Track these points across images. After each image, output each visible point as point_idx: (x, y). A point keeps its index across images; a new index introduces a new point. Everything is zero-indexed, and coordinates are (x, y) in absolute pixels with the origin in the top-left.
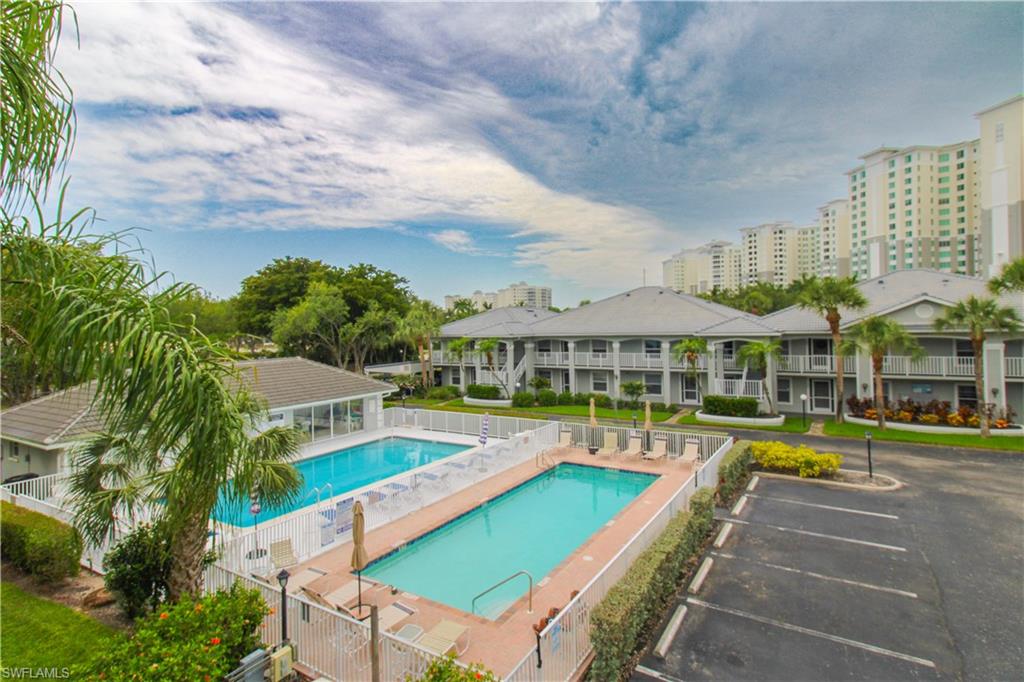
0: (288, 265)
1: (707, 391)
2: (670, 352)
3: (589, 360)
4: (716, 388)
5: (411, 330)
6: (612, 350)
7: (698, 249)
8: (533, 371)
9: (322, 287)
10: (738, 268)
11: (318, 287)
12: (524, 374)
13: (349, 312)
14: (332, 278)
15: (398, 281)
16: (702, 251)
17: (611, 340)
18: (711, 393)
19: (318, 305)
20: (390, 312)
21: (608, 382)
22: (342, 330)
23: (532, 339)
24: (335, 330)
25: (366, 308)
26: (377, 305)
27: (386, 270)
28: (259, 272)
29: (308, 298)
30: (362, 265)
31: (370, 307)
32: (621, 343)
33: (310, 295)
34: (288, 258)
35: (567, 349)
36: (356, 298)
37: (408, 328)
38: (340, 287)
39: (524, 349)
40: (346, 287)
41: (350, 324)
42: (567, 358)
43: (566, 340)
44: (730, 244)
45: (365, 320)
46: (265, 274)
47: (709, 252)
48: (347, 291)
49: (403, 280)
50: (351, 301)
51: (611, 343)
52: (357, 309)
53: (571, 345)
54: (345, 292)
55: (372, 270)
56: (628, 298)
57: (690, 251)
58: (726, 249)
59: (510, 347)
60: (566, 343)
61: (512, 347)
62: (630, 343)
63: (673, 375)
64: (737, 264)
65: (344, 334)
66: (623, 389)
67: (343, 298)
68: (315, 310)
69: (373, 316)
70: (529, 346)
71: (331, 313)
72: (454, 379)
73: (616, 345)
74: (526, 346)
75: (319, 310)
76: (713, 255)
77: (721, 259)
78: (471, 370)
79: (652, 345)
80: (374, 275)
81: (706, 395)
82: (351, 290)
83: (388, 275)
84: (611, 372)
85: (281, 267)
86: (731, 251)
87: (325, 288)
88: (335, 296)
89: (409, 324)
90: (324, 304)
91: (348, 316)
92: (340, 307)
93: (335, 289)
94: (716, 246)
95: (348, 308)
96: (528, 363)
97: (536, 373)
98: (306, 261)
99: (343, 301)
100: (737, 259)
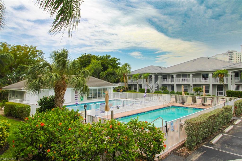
0: (86, 56)
1: (228, 89)
2: (212, 77)
3: (181, 81)
4: (232, 88)
5: (121, 72)
6: (189, 77)
7: (222, 54)
8: (161, 85)
9: (95, 61)
10: (239, 60)
11: (94, 61)
12: (158, 86)
13: (103, 69)
14: (98, 58)
15: (117, 60)
16: (224, 54)
17: (189, 74)
18: (229, 90)
19: (94, 66)
20: (115, 69)
21: (188, 89)
22: (101, 74)
23: (161, 74)
24: (99, 74)
25: (108, 68)
26: (111, 67)
27: (114, 57)
28: (77, 59)
29: (91, 64)
30: (107, 55)
31: (109, 67)
32: (193, 75)
33: (92, 63)
34: (85, 54)
35: (173, 78)
36: (105, 65)
37: (120, 71)
38: (100, 61)
39: (158, 78)
40: (102, 61)
41: (103, 72)
42: (173, 81)
43: (173, 74)
44: (236, 51)
45: (107, 71)
46: (78, 59)
47: (227, 55)
48: (102, 62)
49: (119, 60)
50: (103, 65)
51: (189, 75)
52: (105, 68)
53: (175, 76)
54: (102, 63)
55: (110, 56)
56: (196, 61)
57: (219, 55)
58: (235, 53)
59: (153, 77)
60: (173, 76)
61: (154, 76)
62: (197, 74)
63: (214, 85)
64: (239, 58)
65: (101, 75)
66: (194, 90)
67: (101, 64)
68: (93, 68)
69: (110, 70)
70: (160, 77)
71: (97, 69)
72: (135, 89)
73: (191, 75)
74: (159, 77)
75: (94, 67)
76: (229, 55)
77: (232, 57)
78: (140, 85)
79: (205, 75)
80: (110, 58)
81: (227, 91)
82: (103, 62)
83: (114, 58)
84: (189, 85)
85: (83, 57)
86: (236, 54)
87: (96, 61)
88: (99, 64)
89: (121, 70)
90: (95, 66)
91: (102, 70)
92: (100, 67)
93: (99, 62)
94: (230, 52)
95: (102, 67)
96: (160, 82)
97: (162, 85)
98: (91, 55)
99: (101, 65)
100: (239, 57)
